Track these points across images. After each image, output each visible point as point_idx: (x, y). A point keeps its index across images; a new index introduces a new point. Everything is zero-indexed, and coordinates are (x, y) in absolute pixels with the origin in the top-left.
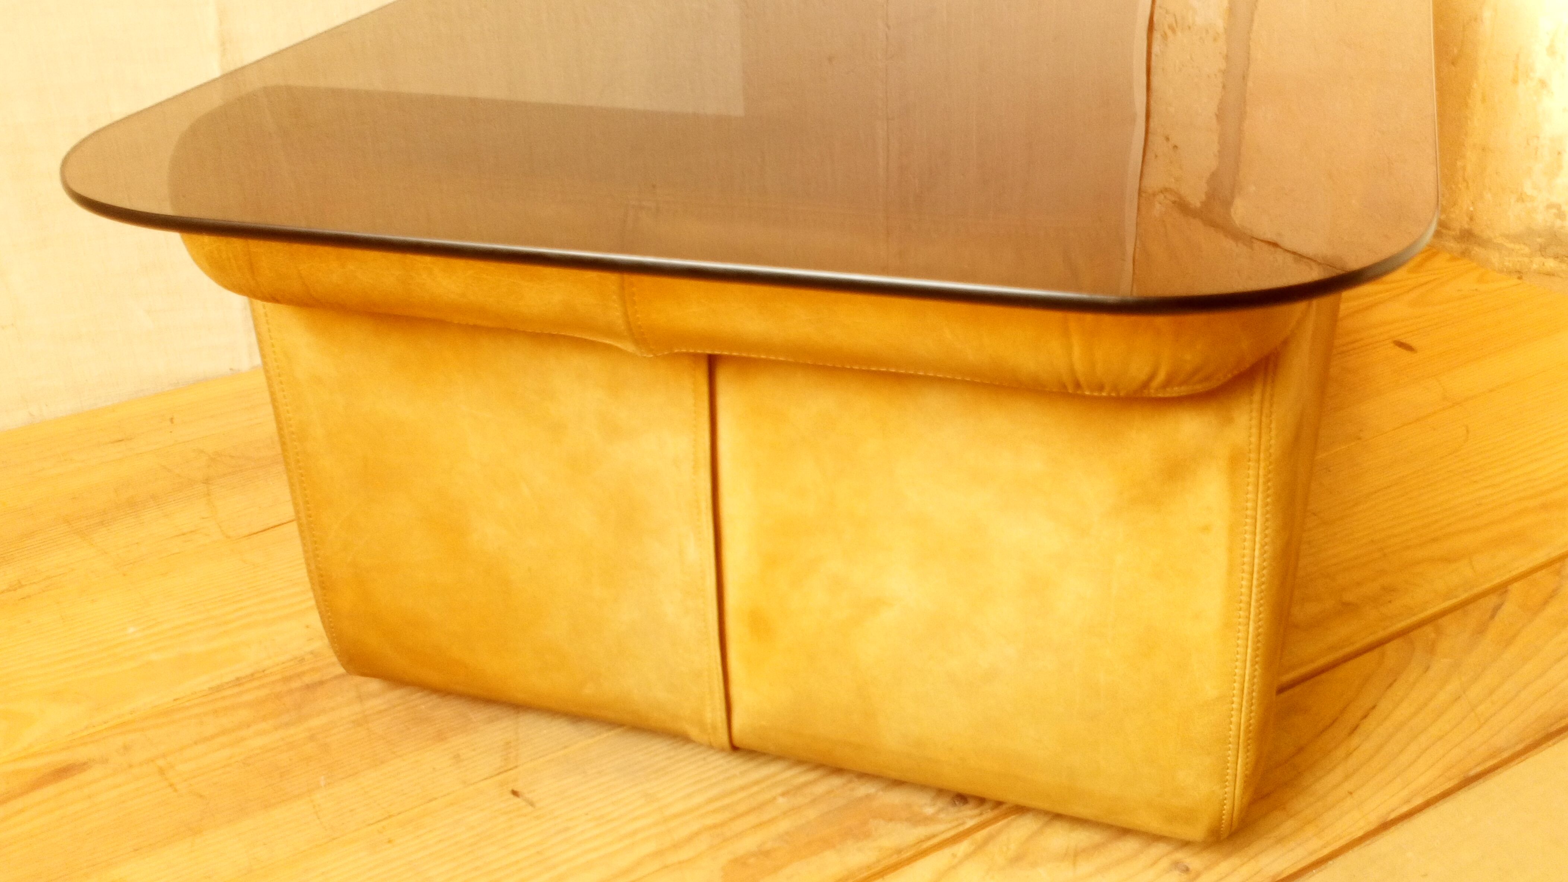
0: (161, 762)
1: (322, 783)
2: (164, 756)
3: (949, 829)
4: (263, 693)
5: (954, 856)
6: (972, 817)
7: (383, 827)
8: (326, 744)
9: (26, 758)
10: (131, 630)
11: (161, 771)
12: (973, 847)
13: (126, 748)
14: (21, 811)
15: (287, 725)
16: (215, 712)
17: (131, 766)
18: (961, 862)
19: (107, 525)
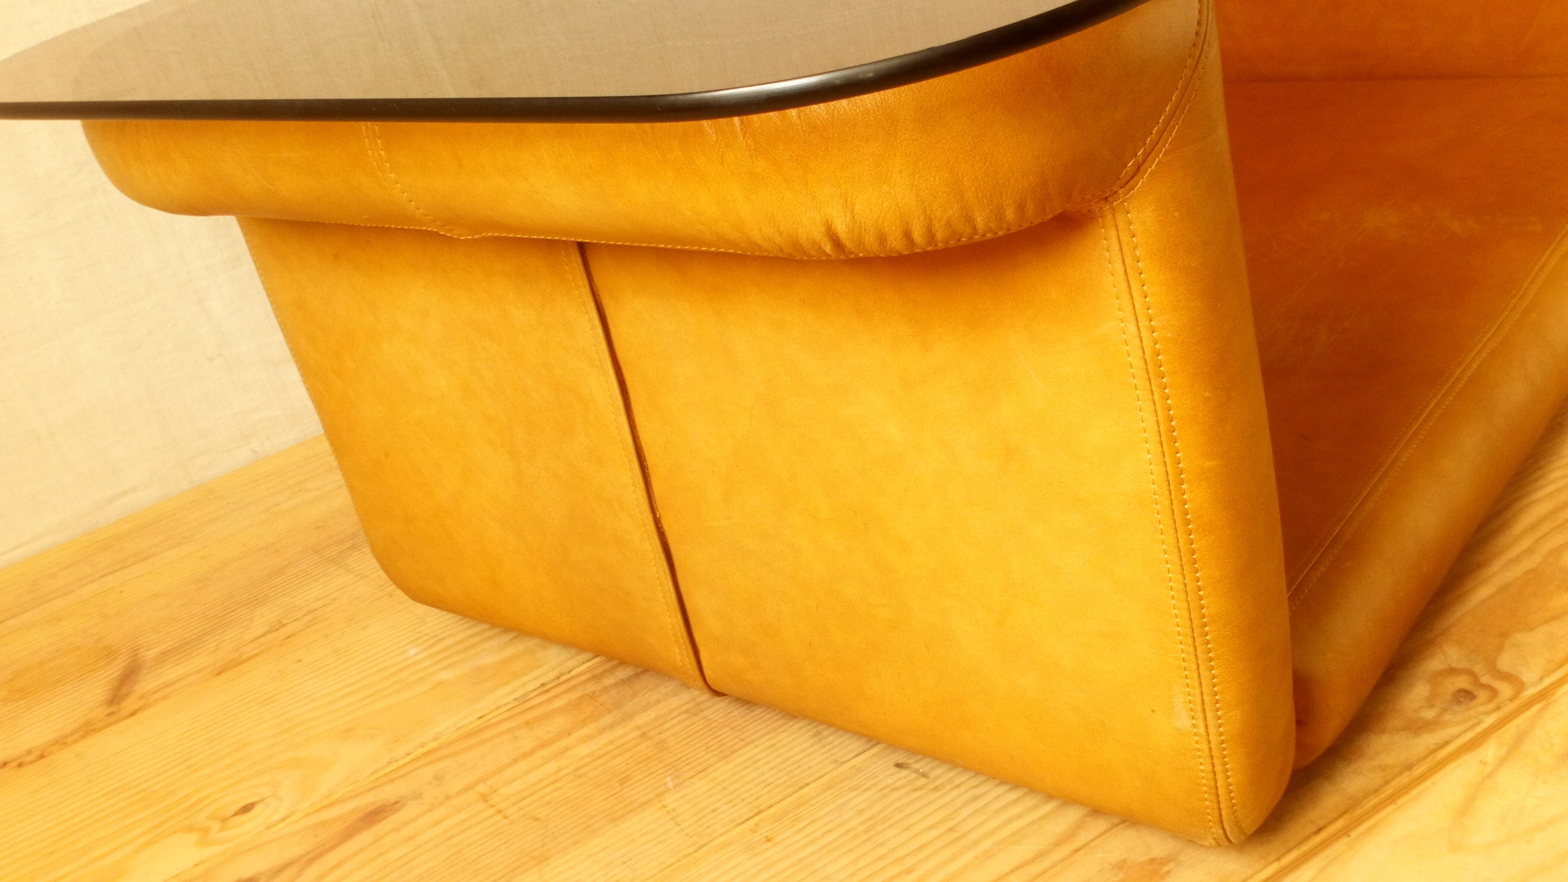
0: (481, 788)
1: (671, 785)
2: (483, 780)
3: (1465, 732)
4: (574, 695)
5: (1483, 763)
6: (1488, 713)
7: (757, 825)
8: (662, 741)
9: (331, 805)
10: (412, 652)
11: (484, 798)
12: (1504, 750)
13: (438, 778)
14: (339, 865)
15: (612, 726)
16: (527, 723)
17: (448, 798)
18: (1496, 769)
19: (360, 548)
